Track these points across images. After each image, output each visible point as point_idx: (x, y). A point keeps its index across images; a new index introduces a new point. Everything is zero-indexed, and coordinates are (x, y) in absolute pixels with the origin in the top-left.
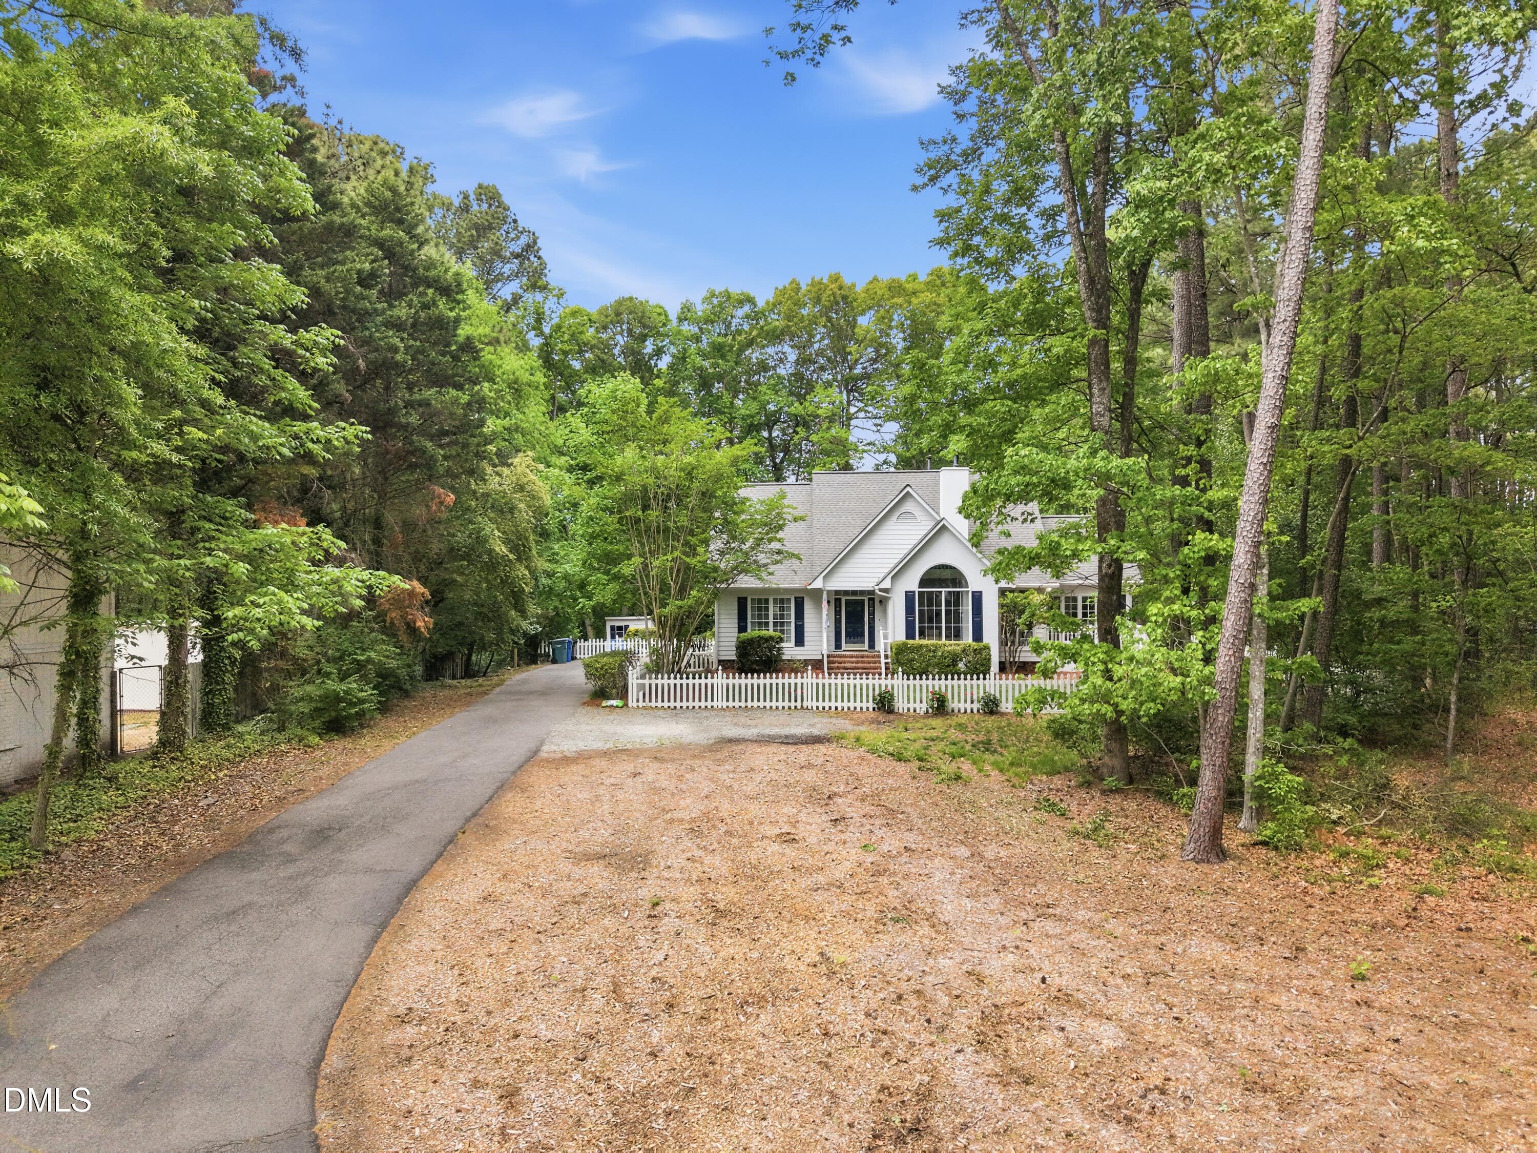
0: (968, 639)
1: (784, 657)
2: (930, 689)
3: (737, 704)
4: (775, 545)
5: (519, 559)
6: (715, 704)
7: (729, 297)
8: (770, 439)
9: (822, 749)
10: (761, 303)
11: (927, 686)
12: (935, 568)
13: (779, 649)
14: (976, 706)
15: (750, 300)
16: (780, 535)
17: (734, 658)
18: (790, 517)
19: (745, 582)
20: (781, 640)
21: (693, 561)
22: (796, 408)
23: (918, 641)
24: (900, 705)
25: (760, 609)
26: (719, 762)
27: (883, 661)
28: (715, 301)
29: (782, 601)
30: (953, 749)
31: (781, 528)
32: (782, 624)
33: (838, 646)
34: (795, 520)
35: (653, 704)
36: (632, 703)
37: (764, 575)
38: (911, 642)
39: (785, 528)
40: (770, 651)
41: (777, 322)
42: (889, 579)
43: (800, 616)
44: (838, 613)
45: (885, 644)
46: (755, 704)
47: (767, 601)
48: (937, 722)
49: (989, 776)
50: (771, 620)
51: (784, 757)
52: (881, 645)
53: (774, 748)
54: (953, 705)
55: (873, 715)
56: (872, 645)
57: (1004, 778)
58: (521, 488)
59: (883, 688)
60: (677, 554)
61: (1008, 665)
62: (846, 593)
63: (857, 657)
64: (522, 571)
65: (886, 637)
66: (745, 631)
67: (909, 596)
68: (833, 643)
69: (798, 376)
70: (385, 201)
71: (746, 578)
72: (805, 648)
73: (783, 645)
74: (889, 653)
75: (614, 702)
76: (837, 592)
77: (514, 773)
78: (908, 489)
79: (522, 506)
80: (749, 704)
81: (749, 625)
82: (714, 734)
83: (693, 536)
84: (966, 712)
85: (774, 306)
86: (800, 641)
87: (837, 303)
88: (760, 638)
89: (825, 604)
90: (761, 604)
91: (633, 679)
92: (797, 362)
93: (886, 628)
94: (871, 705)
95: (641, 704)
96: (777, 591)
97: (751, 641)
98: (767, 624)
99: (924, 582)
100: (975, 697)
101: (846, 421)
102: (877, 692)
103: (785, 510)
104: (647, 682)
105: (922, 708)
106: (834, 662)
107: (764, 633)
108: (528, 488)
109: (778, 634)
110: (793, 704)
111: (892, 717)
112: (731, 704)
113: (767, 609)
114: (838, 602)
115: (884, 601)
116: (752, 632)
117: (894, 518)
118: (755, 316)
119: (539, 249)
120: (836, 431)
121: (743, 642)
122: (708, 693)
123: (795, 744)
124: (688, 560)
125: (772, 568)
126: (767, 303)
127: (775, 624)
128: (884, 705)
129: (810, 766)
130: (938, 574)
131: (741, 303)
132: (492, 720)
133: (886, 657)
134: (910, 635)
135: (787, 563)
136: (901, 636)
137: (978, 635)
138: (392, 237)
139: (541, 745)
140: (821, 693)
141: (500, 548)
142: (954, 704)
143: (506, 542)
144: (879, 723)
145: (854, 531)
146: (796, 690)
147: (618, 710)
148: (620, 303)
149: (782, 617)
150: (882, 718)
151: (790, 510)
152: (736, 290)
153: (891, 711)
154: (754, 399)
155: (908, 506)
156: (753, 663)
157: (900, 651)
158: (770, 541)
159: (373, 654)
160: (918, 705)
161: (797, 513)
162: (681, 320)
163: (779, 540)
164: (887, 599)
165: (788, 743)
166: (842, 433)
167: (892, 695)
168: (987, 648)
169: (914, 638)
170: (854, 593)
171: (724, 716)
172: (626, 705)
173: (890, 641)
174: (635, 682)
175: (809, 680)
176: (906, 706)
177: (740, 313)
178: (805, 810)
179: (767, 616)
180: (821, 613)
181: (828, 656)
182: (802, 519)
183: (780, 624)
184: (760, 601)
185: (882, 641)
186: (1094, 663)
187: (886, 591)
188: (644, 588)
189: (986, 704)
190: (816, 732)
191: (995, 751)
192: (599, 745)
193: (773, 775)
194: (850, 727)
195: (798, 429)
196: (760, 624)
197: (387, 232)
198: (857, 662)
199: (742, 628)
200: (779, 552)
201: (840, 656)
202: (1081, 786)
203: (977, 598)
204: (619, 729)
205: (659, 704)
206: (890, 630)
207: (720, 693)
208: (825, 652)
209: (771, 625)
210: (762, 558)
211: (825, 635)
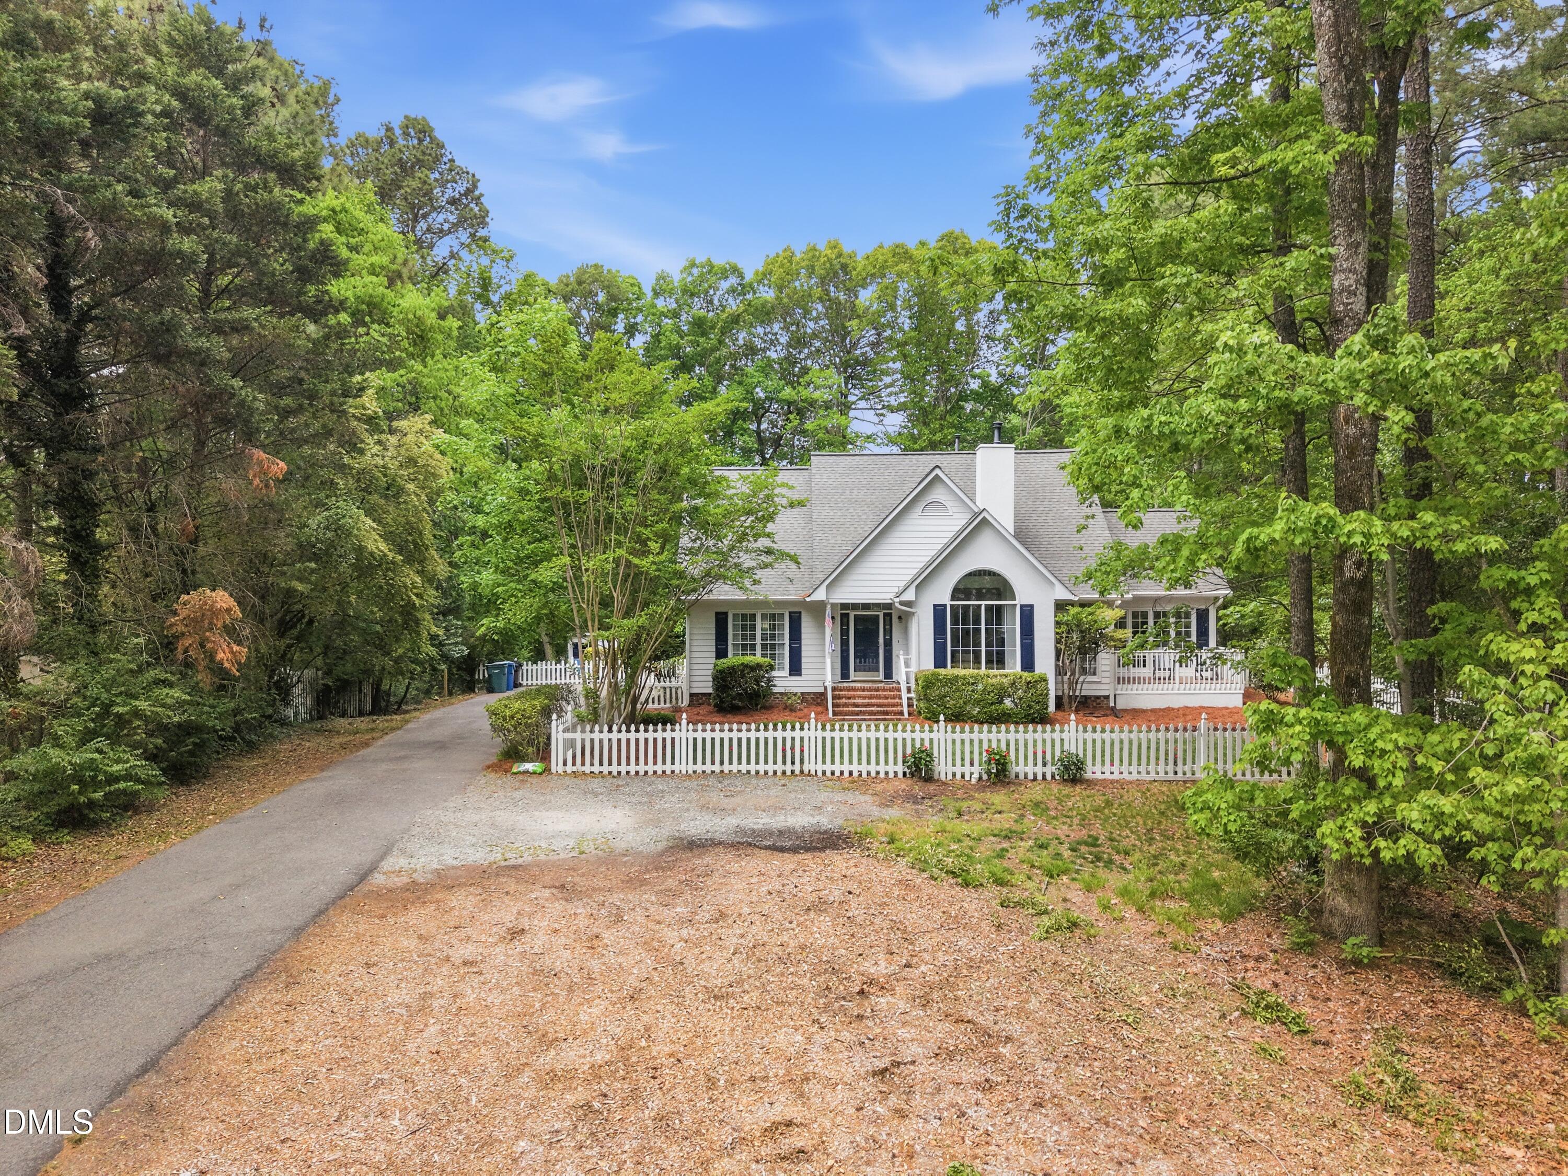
0: (1014, 666)
1: (775, 690)
2: (985, 747)
3: (708, 768)
4: (763, 542)
5: (409, 560)
6: (676, 768)
7: (712, 266)
8: (758, 432)
9: (839, 861)
10: (749, 276)
11: (981, 742)
12: (970, 574)
13: (769, 680)
14: (1050, 770)
15: (736, 270)
16: (770, 527)
17: (710, 691)
18: (784, 502)
19: (723, 592)
20: (772, 668)
21: (644, 563)
22: (787, 393)
23: (949, 671)
24: (943, 769)
25: (744, 628)
26: (669, 897)
27: (905, 695)
28: (695, 271)
29: (773, 616)
30: (1045, 857)
31: (771, 518)
32: (773, 647)
33: (845, 675)
34: (792, 505)
35: (587, 769)
36: (556, 766)
37: (747, 583)
38: (942, 671)
39: (778, 519)
40: (757, 682)
41: (768, 295)
42: (912, 589)
43: (796, 635)
44: (844, 633)
45: (907, 674)
46: (735, 767)
47: (753, 617)
48: (998, 798)
49: (1122, 919)
50: (759, 641)
51: (778, 887)
52: (901, 673)
53: (759, 862)
54: (1017, 769)
55: (904, 785)
56: (888, 674)
57: (1150, 928)
58: (411, 461)
59: (918, 745)
60: (621, 552)
61: (1066, 700)
62: (855, 606)
63: (870, 690)
64: (411, 577)
65: (907, 665)
66: (726, 656)
67: (939, 611)
68: (839, 672)
69: (790, 361)
70: (194, 37)
71: (726, 587)
72: (803, 677)
73: (774, 673)
74: (913, 686)
75: (529, 766)
76: (844, 606)
77: (298, 932)
78: (937, 471)
79: (411, 487)
80: (726, 768)
81: (730, 648)
82: (668, 829)
83: (646, 526)
84: (1035, 779)
85: (763, 277)
86: (796, 669)
87: (836, 274)
88: (745, 666)
89: (828, 619)
90: (748, 621)
91: (558, 733)
92: (789, 345)
93: (907, 652)
94: (900, 768)
95: (569, 768)
96: (765, 604)
97: (732, 670)
98: (753, 647)
99: (957, 593)
100: (1049, 757)
101: (845, 408)
102: (909, 751)
103: (776, 491)
104: (578, 736)
105: (975, 772)
106: (840, 698)
107: (748, 659)
108: (421, 462)
109: (767, 660)
110: (788, 768)
111: (932, 788)
112: (699, 768)
113: (753, 628)
114: (845, 618)
115: (905, 618)
116: (733, 659)
117: (918, 510)
118: (742, 290)
119: (482, 195)
120: (835, 419)
121: (721, 672)
122: (668, 751)
123: (794, 850)
124: (636, 561)
125: (759, 574)
126: (757, 273)
127: (764, 647)
128: (919, 770)
129: (820, 906)
130: (975, 584)
131: (724, 274)
132: (339, 801)
133: (909, 690)
134: (940, 662)
135: (781, 567)
136: (928, 664)
137: (1028, 663)
138: (199, 87)
139: (385, 854)
140: (828, 751)
141: (377, 545)
142: (1020, 768)
143: (387, 537)
144: (916, 801)
145: (865, 527)
146: (792, 749)
147: (534, 780)
148: (583, 271)
149: (773, 637)
150: (918, 789)
151: (784, 491)
152: (719, 261)
153: (929, 779)
154: (740, 383)
155: (938, 494)
156: (734, 698)
157: (928, 683)
158: (756, 537)
159: (143, 705)
160: (967, 769)
161: (796, 496)
162: (656, 294)
163: (768, 535)
164: (910, 615)
165: (782, 850)
166: (843, 420)
167: (930, 755)
168: (1044, 680)
169: (945, 666)
170: (866, 606)
171: (688, 790)
172: (547, 770)
173: (913, 669)
174: (561, 736)
175: (812, 733)
176: (950, 769)
177: (725, 285)
178: (820, 1038)
179: (753, 637)
180: (823, 633)
181: (834, 689)
182: (801, 504)
183: (770, 648)
184: (744, 617)
185: (903, 670)
186: (1384, 752)
187: (909, 604)
188: (576, 598)
189: (1067, 768)
190: (825, 821)
191: (1111, 861)
192: (478, 856)
193: (758, 931)
194: (876, 812)
195: (791, 417)
196: (744, 647)
197: (194, 77)
198: (871, 697)
199: (721, 653)
200: (769, 552)
201: (848, 689)
202: (1297, 948)
203: (1028, 613)
204: (522, 820)
205: (596, 769)
206: (913, 655)
207: (682, 751)
208: (829, 684)
209: (759, 648)
210: (747, 561)
211: (828, 661)
